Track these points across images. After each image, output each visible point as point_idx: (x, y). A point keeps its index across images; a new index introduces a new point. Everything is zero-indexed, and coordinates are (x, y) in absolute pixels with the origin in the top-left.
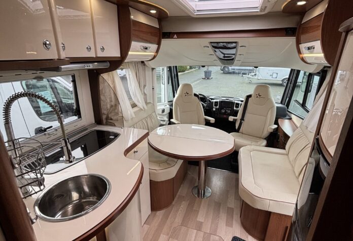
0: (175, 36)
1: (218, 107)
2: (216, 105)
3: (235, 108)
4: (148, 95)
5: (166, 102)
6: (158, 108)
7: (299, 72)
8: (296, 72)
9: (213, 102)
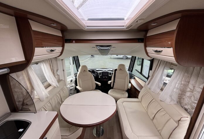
0: (74, 42)
1: (101, 75)
2: (100, 74)
3: (109, 75)
4: (60, 75)
5: (73, 75)
6: (68, 80)
7: (136, 57)
8: (134, 58)
9: (98, 73)
